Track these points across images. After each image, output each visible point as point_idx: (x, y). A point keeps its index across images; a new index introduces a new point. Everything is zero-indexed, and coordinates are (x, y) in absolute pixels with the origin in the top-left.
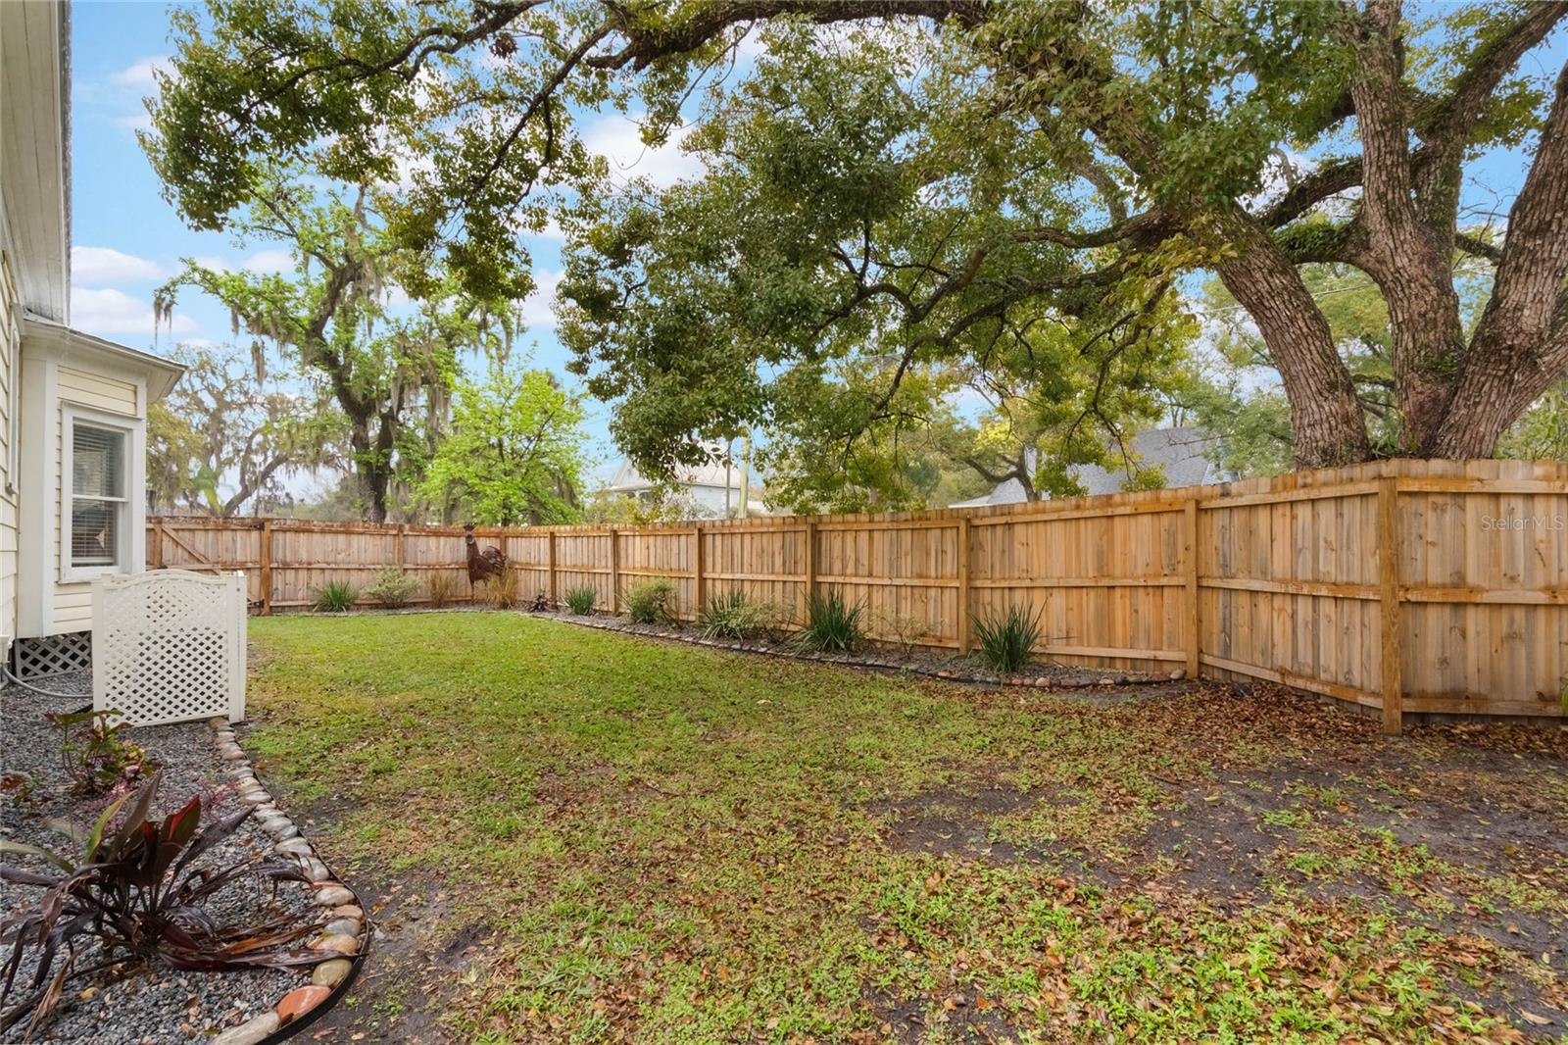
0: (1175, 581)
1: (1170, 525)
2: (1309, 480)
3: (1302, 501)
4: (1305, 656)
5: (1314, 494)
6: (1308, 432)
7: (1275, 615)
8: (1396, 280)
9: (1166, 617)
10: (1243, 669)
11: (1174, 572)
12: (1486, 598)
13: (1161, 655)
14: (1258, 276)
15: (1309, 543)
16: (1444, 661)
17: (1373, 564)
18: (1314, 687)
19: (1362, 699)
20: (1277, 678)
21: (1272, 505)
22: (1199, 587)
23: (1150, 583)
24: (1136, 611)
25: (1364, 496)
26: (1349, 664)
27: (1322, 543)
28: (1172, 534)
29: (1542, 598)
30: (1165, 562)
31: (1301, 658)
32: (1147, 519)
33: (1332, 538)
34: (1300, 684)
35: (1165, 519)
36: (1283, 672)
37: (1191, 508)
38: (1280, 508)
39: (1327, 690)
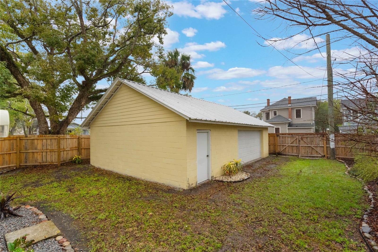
0: (14, 152)
1: (13, 142)
2: (45, 136)
3: (44, 139)
4: (44, 160)
5: (47, 138)
6: (42, 129)
7: (38, 155)
8: (51, 109)
9: (11, 158)
10: (31, 164)
11: (13, 150)
12: (66, 150)
13: (10, 166)
14: (37, 105)
15: (45, 144)
16: (63, 157)
17: (56, 147)
18: (46, 164)
19: (54, 164)
20: (39, 164)
21: (38, 139)
22: (20, 152)
23: (8, 153)
24: (4, 158)
25: (55, 139)
26: (52, 160)
27: (48, 145)
28: (13, 144)
29: (70, 149)
30: (11, 149)
31: (43, 160)
32: (7, 141)
33: (50, 144)
34: (44, 164)
35: (11, 141)
36: (40, 163)
37: (18, 139)
38: (40, 140)
39: (49, 164)
